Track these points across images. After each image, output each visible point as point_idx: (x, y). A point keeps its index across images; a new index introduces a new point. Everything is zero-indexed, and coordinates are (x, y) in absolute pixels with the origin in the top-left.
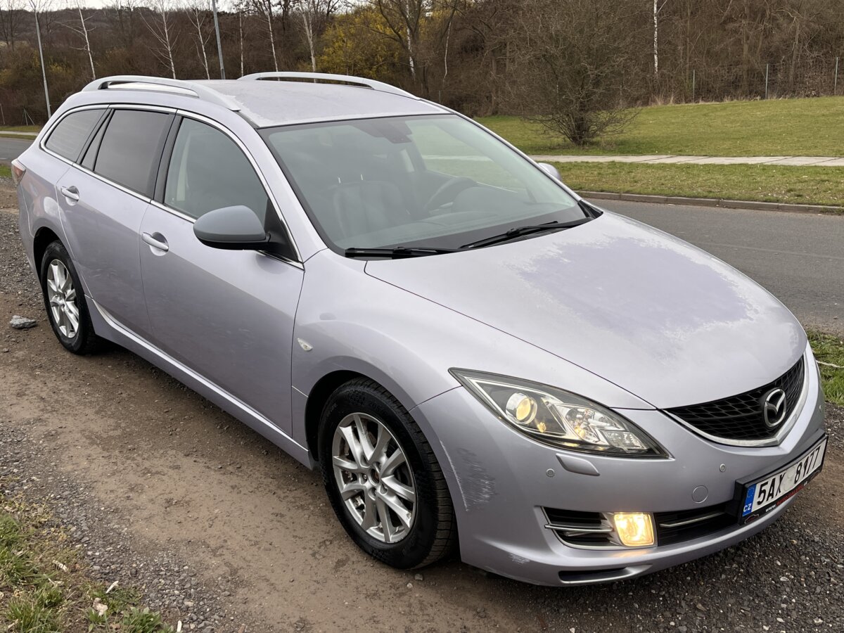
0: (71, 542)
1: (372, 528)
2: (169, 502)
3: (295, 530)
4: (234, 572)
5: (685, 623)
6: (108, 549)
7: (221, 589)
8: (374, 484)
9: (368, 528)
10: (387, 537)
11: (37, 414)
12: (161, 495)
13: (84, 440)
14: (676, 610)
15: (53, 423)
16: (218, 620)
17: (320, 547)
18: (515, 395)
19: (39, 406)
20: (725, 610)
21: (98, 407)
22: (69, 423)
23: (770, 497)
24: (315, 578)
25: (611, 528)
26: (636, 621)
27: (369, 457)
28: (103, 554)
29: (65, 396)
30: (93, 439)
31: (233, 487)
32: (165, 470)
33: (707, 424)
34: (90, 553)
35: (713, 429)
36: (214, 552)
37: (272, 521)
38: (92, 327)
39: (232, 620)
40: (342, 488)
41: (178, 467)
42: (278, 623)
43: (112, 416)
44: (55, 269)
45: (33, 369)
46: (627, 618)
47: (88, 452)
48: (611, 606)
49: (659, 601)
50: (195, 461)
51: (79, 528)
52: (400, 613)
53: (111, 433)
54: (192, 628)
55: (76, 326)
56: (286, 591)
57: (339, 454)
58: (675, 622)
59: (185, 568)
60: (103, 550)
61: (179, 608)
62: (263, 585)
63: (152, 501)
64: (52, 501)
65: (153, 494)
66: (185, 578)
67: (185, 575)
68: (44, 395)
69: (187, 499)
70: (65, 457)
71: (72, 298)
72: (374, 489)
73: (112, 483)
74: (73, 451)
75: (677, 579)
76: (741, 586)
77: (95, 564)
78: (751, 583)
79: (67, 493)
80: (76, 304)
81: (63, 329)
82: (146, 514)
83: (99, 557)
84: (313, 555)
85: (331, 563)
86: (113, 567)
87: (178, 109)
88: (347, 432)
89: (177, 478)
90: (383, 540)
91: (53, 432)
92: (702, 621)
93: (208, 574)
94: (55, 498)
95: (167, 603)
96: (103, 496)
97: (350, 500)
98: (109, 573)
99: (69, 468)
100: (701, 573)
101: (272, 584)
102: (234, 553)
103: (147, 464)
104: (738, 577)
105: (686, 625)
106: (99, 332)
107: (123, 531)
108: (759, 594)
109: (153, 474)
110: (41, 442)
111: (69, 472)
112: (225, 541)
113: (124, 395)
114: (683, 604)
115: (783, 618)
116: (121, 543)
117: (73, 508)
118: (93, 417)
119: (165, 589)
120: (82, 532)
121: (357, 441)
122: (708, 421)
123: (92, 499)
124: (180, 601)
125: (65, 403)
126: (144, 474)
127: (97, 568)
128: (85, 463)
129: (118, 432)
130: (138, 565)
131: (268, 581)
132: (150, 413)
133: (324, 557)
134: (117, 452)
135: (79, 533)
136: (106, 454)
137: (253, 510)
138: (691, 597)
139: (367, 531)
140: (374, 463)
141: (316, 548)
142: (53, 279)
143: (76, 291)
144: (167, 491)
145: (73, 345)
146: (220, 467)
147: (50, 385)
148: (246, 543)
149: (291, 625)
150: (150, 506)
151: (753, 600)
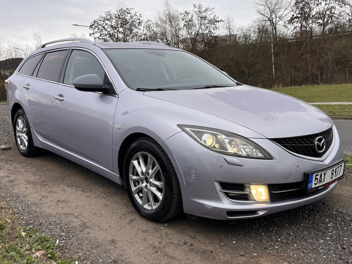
0: (14, 214)
1: (145, 205)
2: (59, 201)
3: (112, 210)
4: (84, 224)
5: (285, 239)
6: (30, 216)
7: (77, 229)
8: (146, 184)
9: (144, 206)
10: (152, 208)
11: (6, 174)
12: (55, 199)
13: (25, 182)
14: (281, 235)
15: (13, 177)
16: (75, 240)
17: (123, 216)
18: (205, 134)
19: (8, 172)
20: (303, 235)
21: (33, 173)
22: (20, 177)
23: (320, 183)
24: (120, 226)
25: (249, 192)
26: (263, 239)
27: (144, 171)
28: (27, 218)
29: (20, 169)
30: (29, 182)
31: (87, 196)
32: (59, 191)
33: (290, 147)
34: (21, 217)
35: (293, 150)
36: (76, 217)
37: (103, 207)
38: (33, 143)
39: (82, 240)
40: (133, 189)
41: (64, 190)
42: (102, 241)
43: (39, 175)
44: (20, 121)
45: (7, 161)
46: (259, 238)
47: (26, 186)
48: (252, 234)
49: (274, 233)
50: (72, 188)
51: (18, 209)
52: (157, 237)
53: (37, 181)
54: (63, 242)
55: (26, 144)
56: (107, 230)
57: (132, 173)
58: (280, 239)
59: (63, 222)
60: (27, 216)
61: (58, 235)
62: (97, 228)
63: (51, 201)
64: (8, 201)
65: (52, 199)
66: (62, 225)
67: (62, 224)
68: (10, 169)
69: (67, 200)
70: (16, 188)
71: (26, 132)
72: (146, 186)
73: (35, 195)
74: (20, 186)
75: (282, 225)
76: (311, 228)
77: (23, 221)
78: (315, 227)
79: (14, 198)
80: (27, 135)
81: (21, 147)
82: (48, 205)
83: (26, 219)
84: (120, 218)
85: (128, 221)
86: (31, 222)
87: (71, 47)
88: (135, 163)
89: (63, 194)
90: (150, 209)
91: (12, 180)
92: (293, 239)
93: (72, 224)
94: (9, 200)
95: (53, 234)
96: (30, 199)
97: (136, 194)
98: (29, 224)
99: (17, 191)
100: (293, 224)
101: (101, 228)
102: (85, 218)
103: (51, 189)
104: (309, 225)
105: (285, 240)
106: (36, 144)
107: (37, 210)
108: (318, 230)
109: (53, 192)
110: (6, 183)
111: (17, 192)
112: (82, 214)
113: (44, 169)
114: (284, 233)
115: (329, 238)
116: (36, 214)
117: (17, 203)
118: (30, 176)
119: (53, 229)
120: (19, 211)
121: (139, 166)
122: (290, 146)
123: (25, 200)
124: (59, 233)
125: (19, 171)
126: (49, 192)
127: (24, 222)
128: (25, 189)
129: (41, 180)
130: (42, 222)
131: (99, 226)
132: (55, 174)
133: (125, 219)
134: (39, 186)
135: (18, 211)
136: (34, 187)
137: (95, 204)
138: (288, 231)
139: (144, 207)
140: (146, 173)
141: (121, 216)
142: (18, 126)
143: (27, 129)
144: (59, 197)
145: (25, 152)
146: (82, 190)
147: (13, 166)
148: (91, 214)
149: (108, 241)
150: (50, 202)
151: (316, 232)
